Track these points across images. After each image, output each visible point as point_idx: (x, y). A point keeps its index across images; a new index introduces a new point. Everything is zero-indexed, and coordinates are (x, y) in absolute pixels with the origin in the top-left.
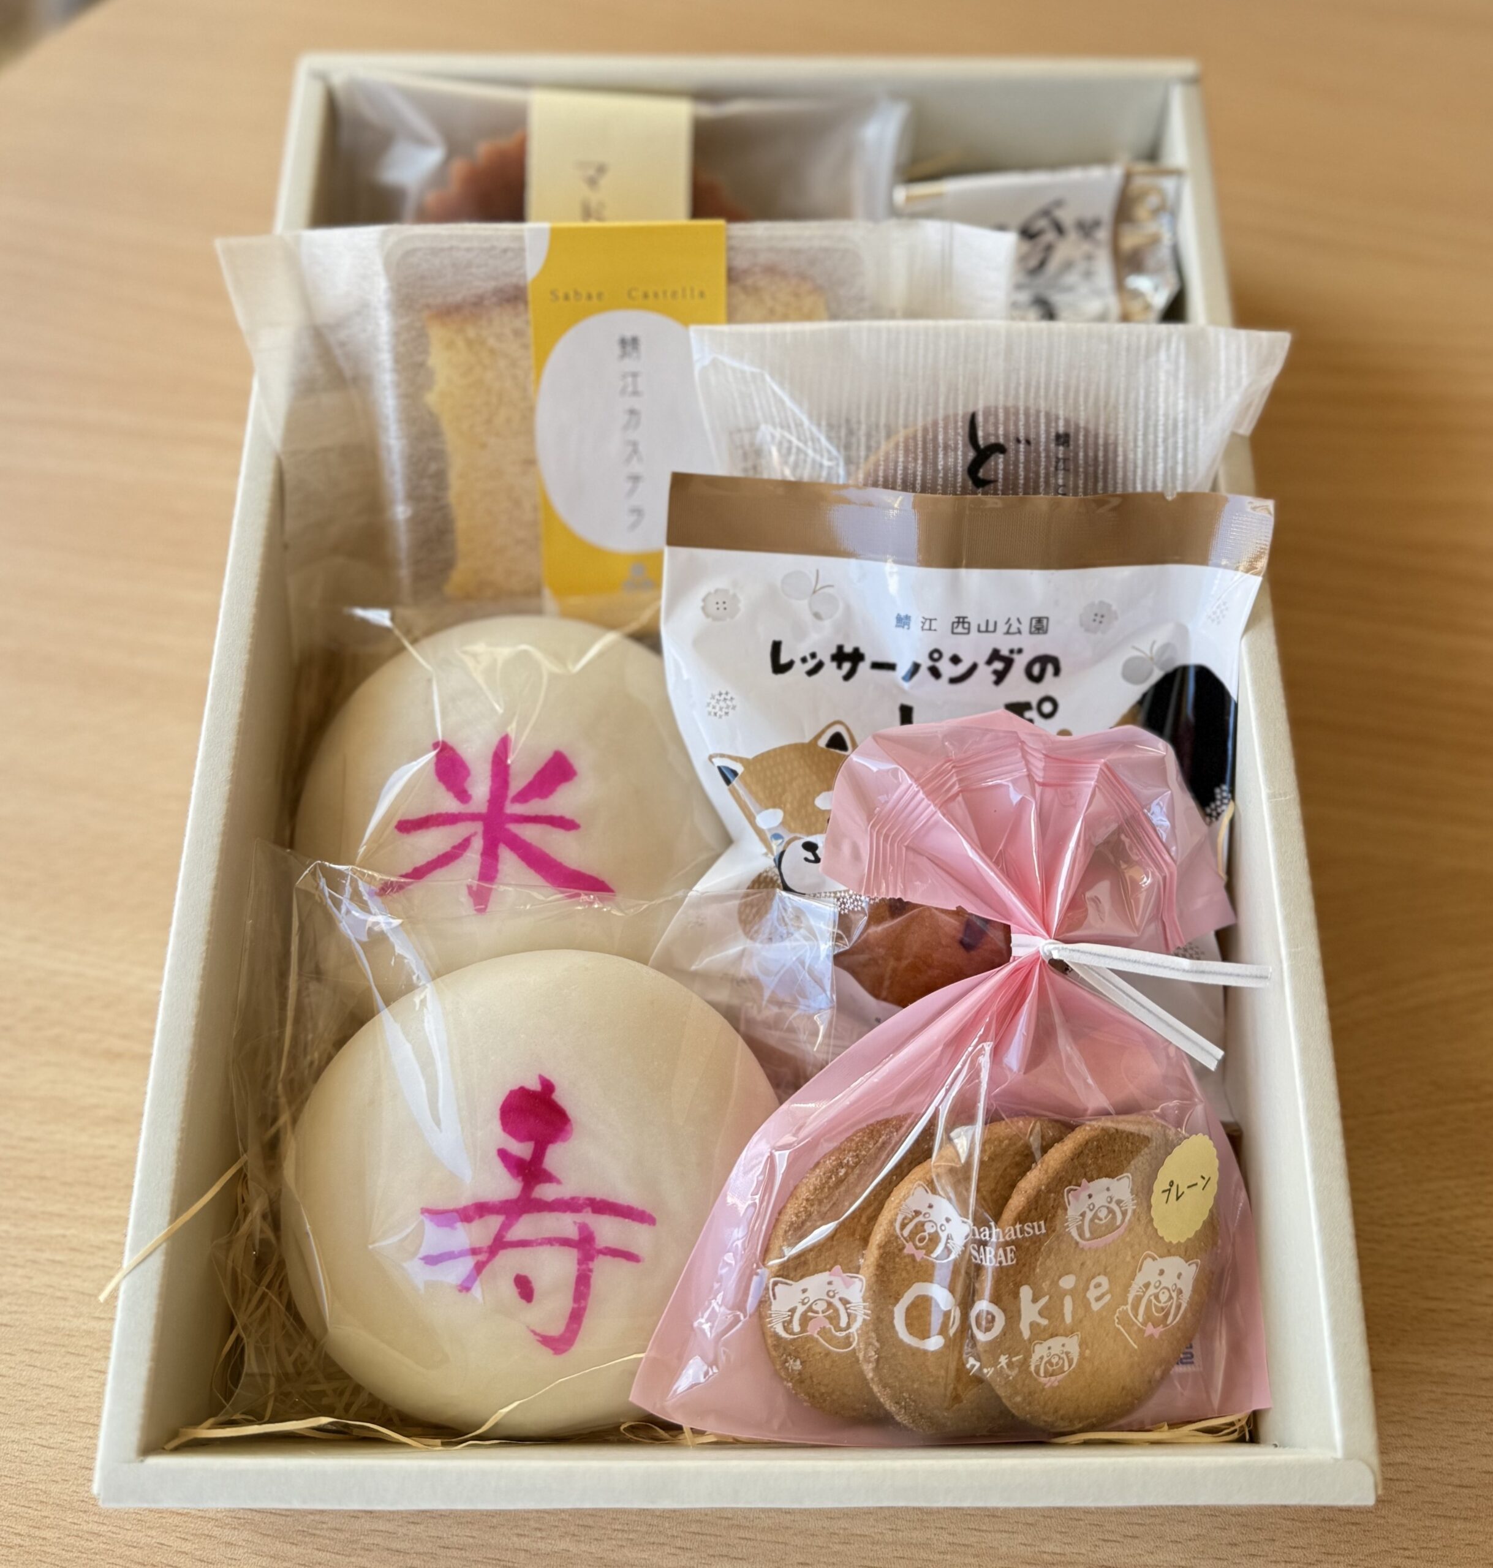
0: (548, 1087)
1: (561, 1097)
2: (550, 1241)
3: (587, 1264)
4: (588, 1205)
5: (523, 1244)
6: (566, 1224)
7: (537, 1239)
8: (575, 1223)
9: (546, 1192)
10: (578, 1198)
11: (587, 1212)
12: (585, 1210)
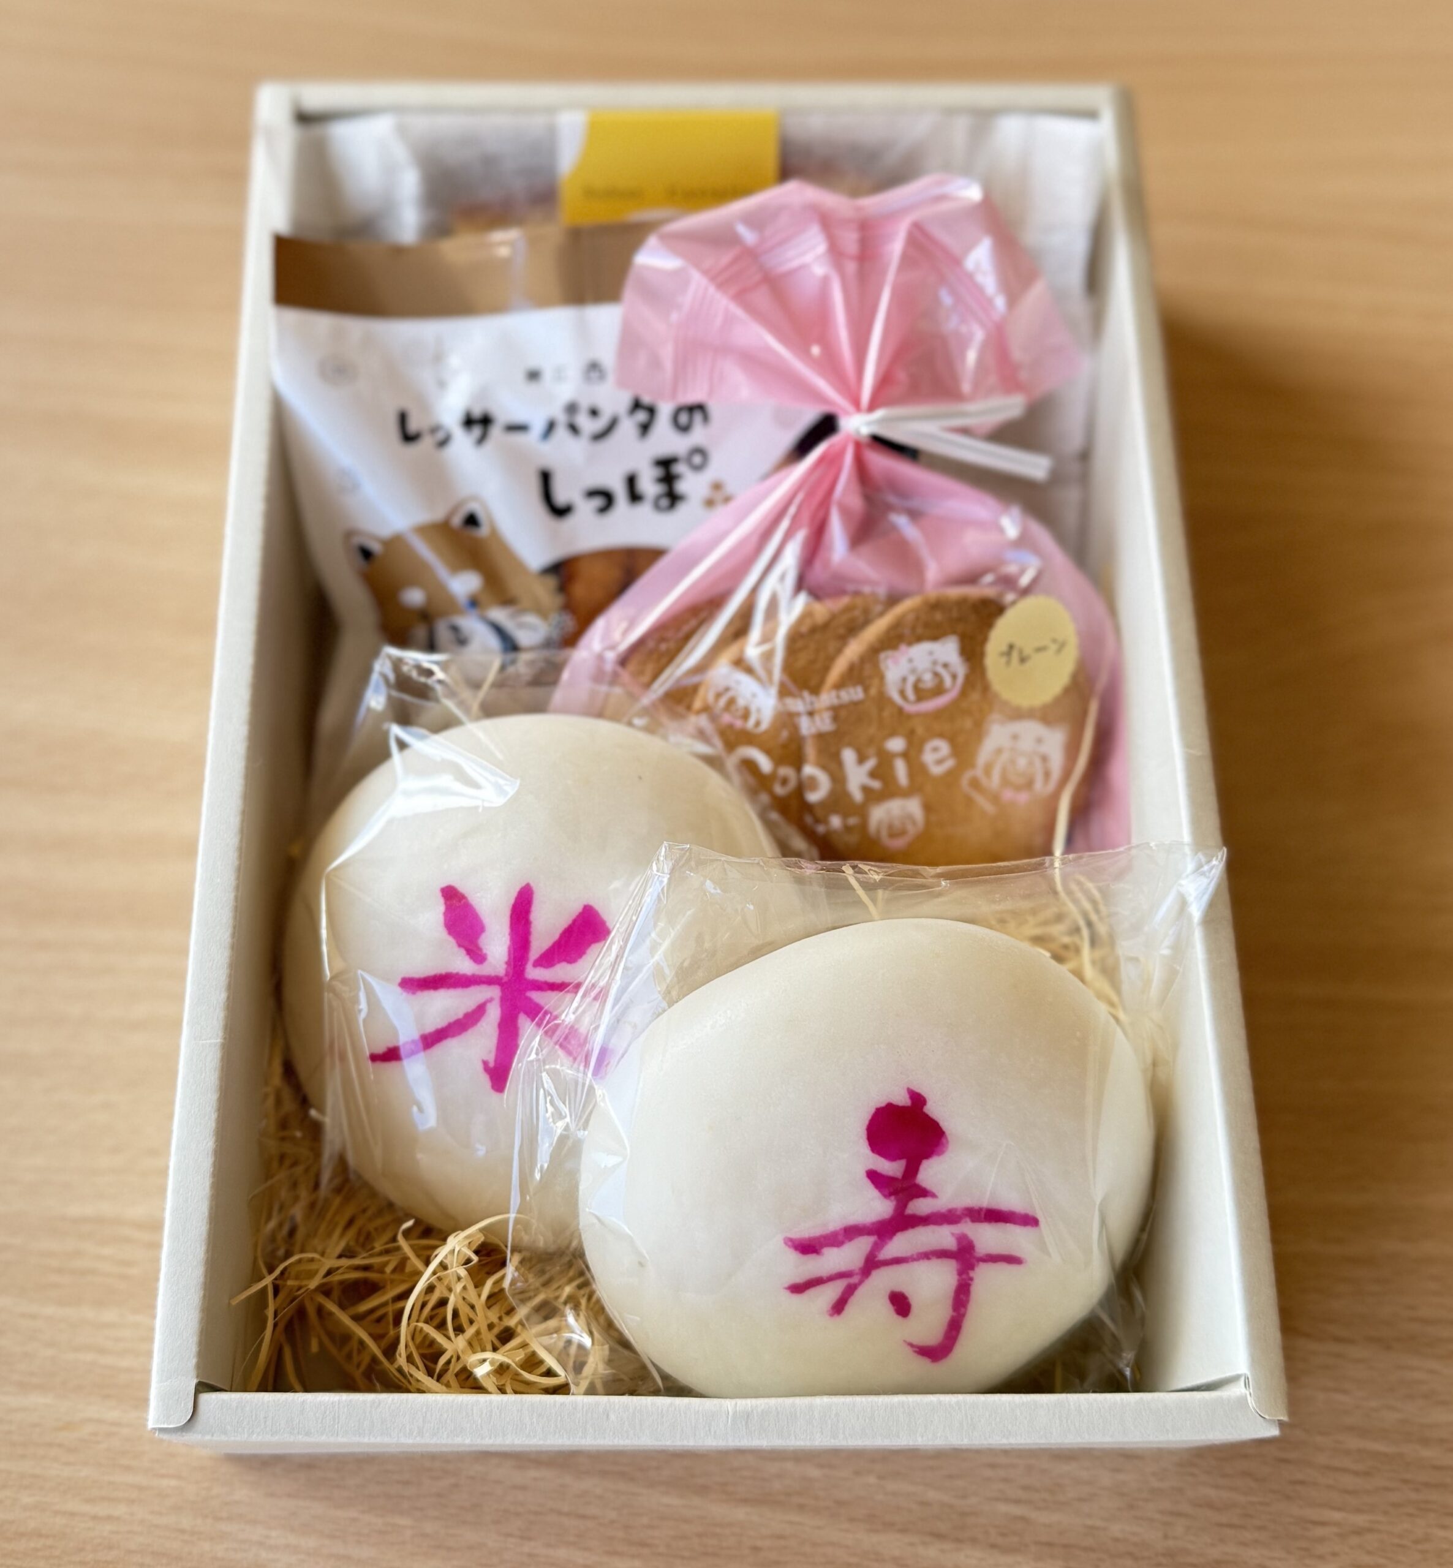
0: (918, 1099)
1: (934, 1109)
2: (926, 1256)
3: (968, 1274)
4: (966, 1215)
5: (898, 1261)
6: (943, 1237)
7: (913, 1255)
8: (953, 1234)
9: (920, 1206)
10: (956, 1210)
11: (966, 1222)
12: (964, 1220)
